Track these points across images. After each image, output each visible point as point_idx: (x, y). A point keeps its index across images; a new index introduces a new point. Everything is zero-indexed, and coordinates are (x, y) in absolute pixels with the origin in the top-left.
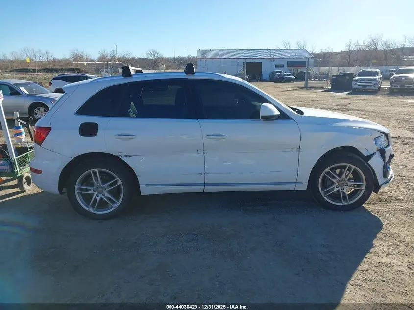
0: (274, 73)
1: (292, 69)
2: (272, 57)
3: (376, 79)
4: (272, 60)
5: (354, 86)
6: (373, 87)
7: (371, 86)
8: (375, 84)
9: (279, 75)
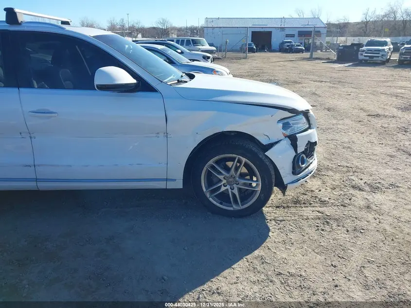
0: (283, 43)
1: (303, 40)
2: (283, 26)
3: (384, 50)
4: (283, 29)
5: (360, 57)
6: (380, 58)
7: (378, 57)
8: (383, 55)
9: (288, 46)
